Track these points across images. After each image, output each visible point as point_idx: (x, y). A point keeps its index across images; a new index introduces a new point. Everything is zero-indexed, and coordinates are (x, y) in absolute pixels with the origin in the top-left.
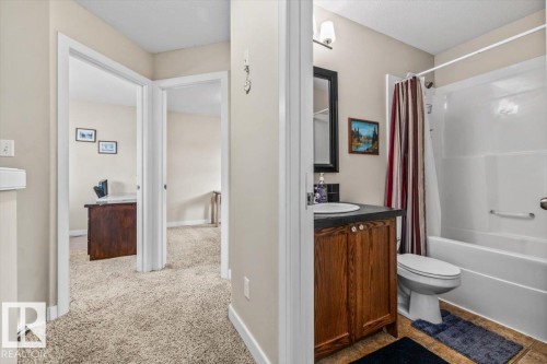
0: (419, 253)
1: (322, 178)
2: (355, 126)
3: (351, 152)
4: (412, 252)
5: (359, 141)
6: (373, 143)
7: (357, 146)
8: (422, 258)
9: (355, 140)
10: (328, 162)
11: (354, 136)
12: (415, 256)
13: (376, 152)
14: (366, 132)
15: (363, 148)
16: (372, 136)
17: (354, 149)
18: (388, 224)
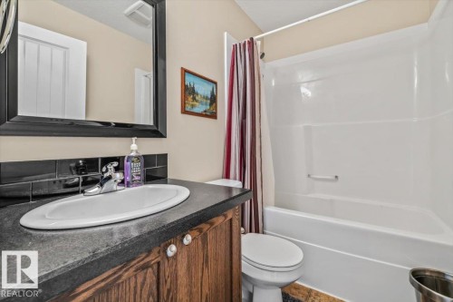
0: (257, 231)
1: (134, 146)
2: (190, 80)
3: (184, 111)
4: (251, 232)
5: (194, 99)
6: (211, 104)
7: (193, 106)
8: (260, 235)
9: (190, 98)
10: (152, 124)
11: (188, 92)
12: (253, 235)
13: (213, 116)
14: (203, 90)
15: (200, 108)
16: (209, 97)
17: (188, 108)
18: (230, 217)
